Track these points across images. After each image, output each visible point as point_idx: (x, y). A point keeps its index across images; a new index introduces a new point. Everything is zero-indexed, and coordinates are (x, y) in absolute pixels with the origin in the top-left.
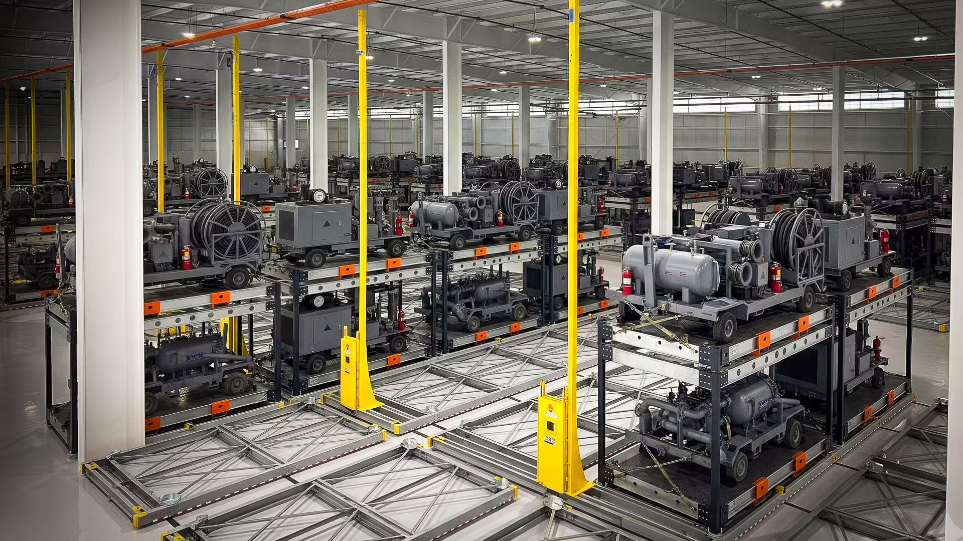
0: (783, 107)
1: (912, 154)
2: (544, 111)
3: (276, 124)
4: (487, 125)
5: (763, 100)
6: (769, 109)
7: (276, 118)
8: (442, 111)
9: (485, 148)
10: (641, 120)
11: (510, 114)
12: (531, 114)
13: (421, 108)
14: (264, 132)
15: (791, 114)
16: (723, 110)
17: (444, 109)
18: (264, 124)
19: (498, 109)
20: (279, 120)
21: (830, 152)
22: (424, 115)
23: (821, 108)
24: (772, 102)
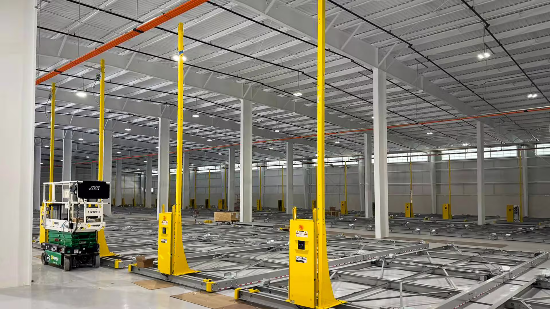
0: (445, 158)
1: (523, 184)
2: (301, 164)
3: (140, 178)
4: (267, 174)
5: (432, 153)
6: (436, 160)
7: (140, 175)
8: (239, 167)
9: (266, 188)
10: (360, 168)
11: (281, 167)
12: (294, 166)
13: (227, 165)
14: (133, 183)
15: (449, 162)
16: (409, 161)
17: (241, 165)
18: (133, 178)
19: (273, 164)
20: (142, 176)
21: (476, 184)
22: (229, 170)
23: (467, 158)
24: (438, 154)
